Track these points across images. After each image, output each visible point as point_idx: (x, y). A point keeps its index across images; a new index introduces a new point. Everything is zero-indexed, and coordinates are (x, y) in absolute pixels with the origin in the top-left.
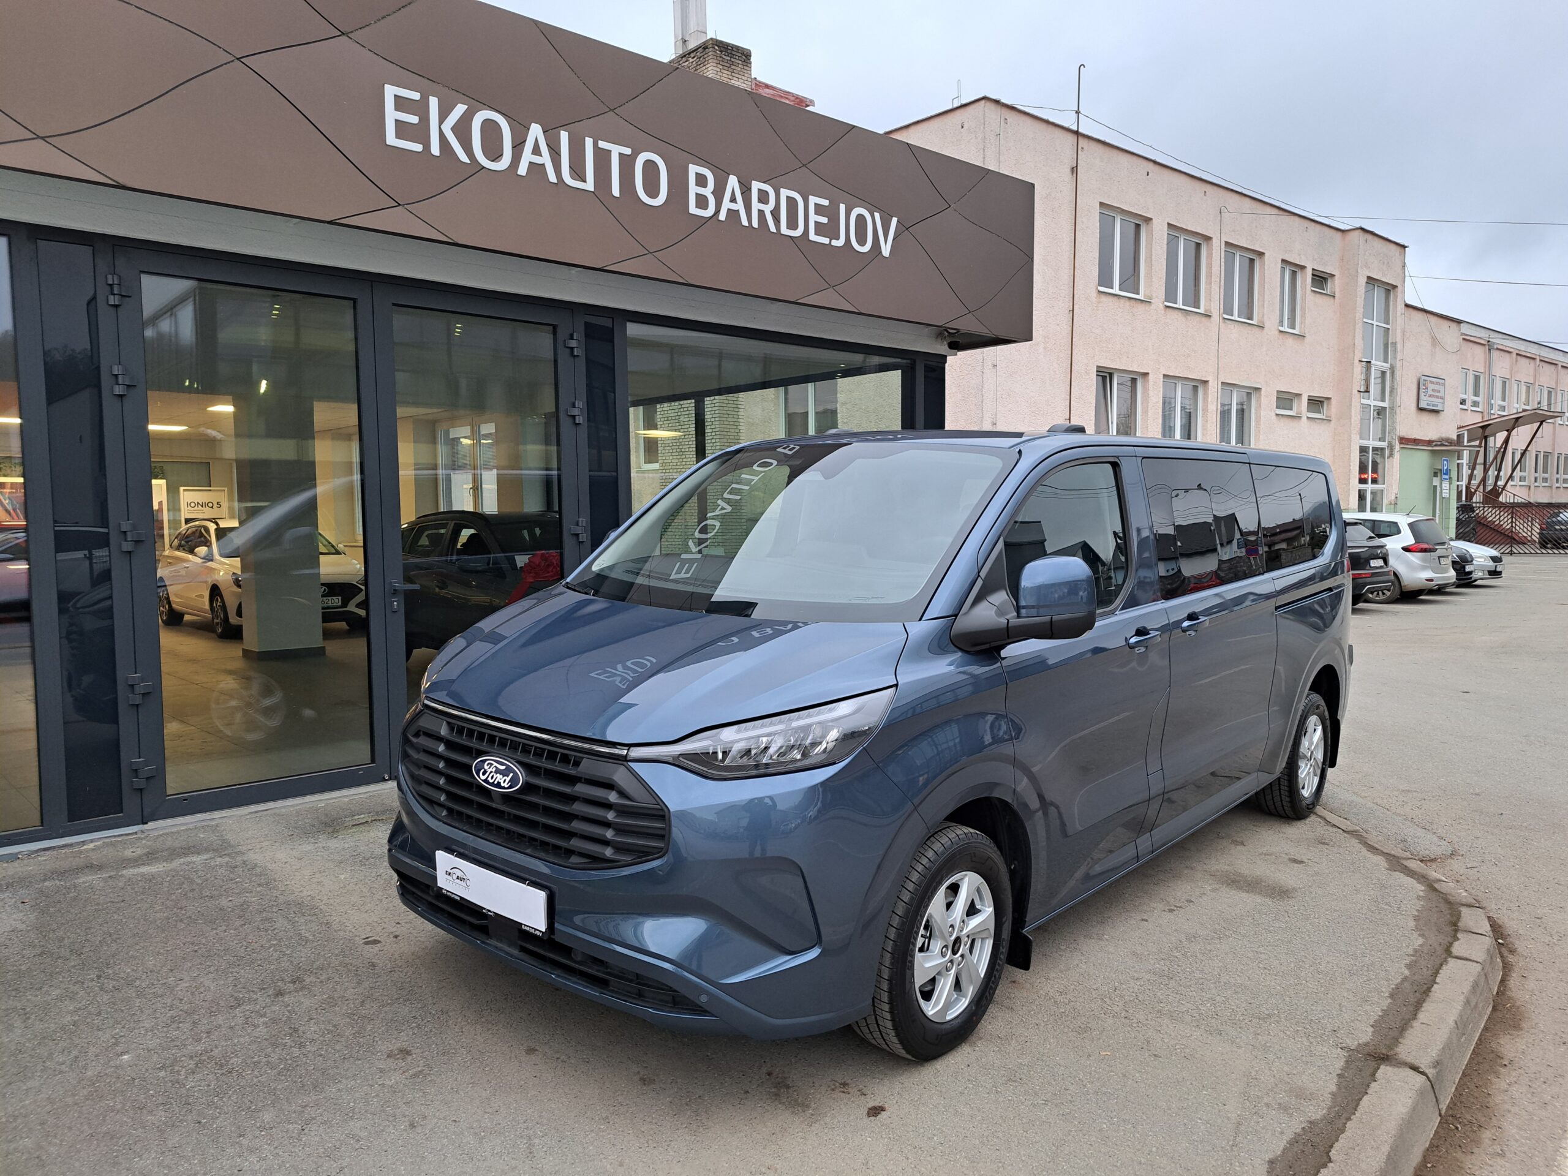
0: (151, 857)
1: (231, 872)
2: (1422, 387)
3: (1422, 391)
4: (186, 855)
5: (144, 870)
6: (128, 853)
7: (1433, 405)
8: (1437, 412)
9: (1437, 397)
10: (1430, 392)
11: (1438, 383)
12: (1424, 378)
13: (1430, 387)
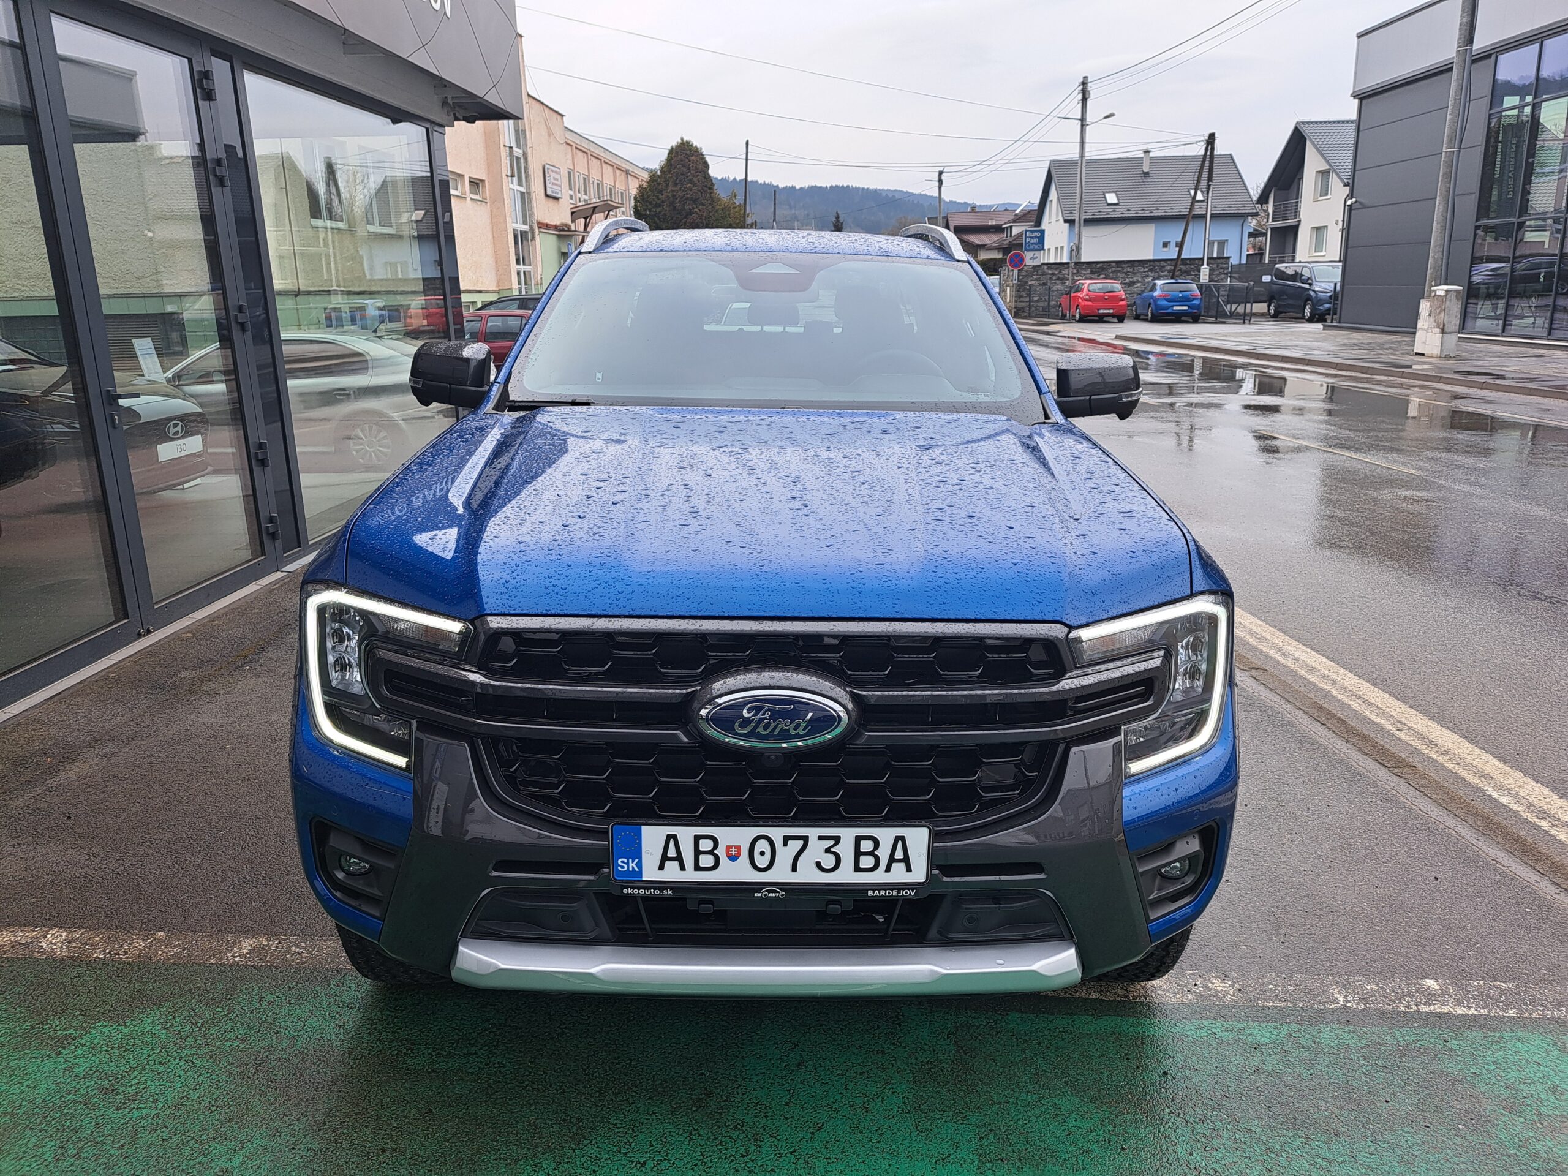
2: (547, 175)
3: (547, 178)
7: (556, 193)
8: (557, 199)
9: (556, 185)
10: (553, 181)
11: (556, 172)
12: (547, 166)
13: (553, 175)
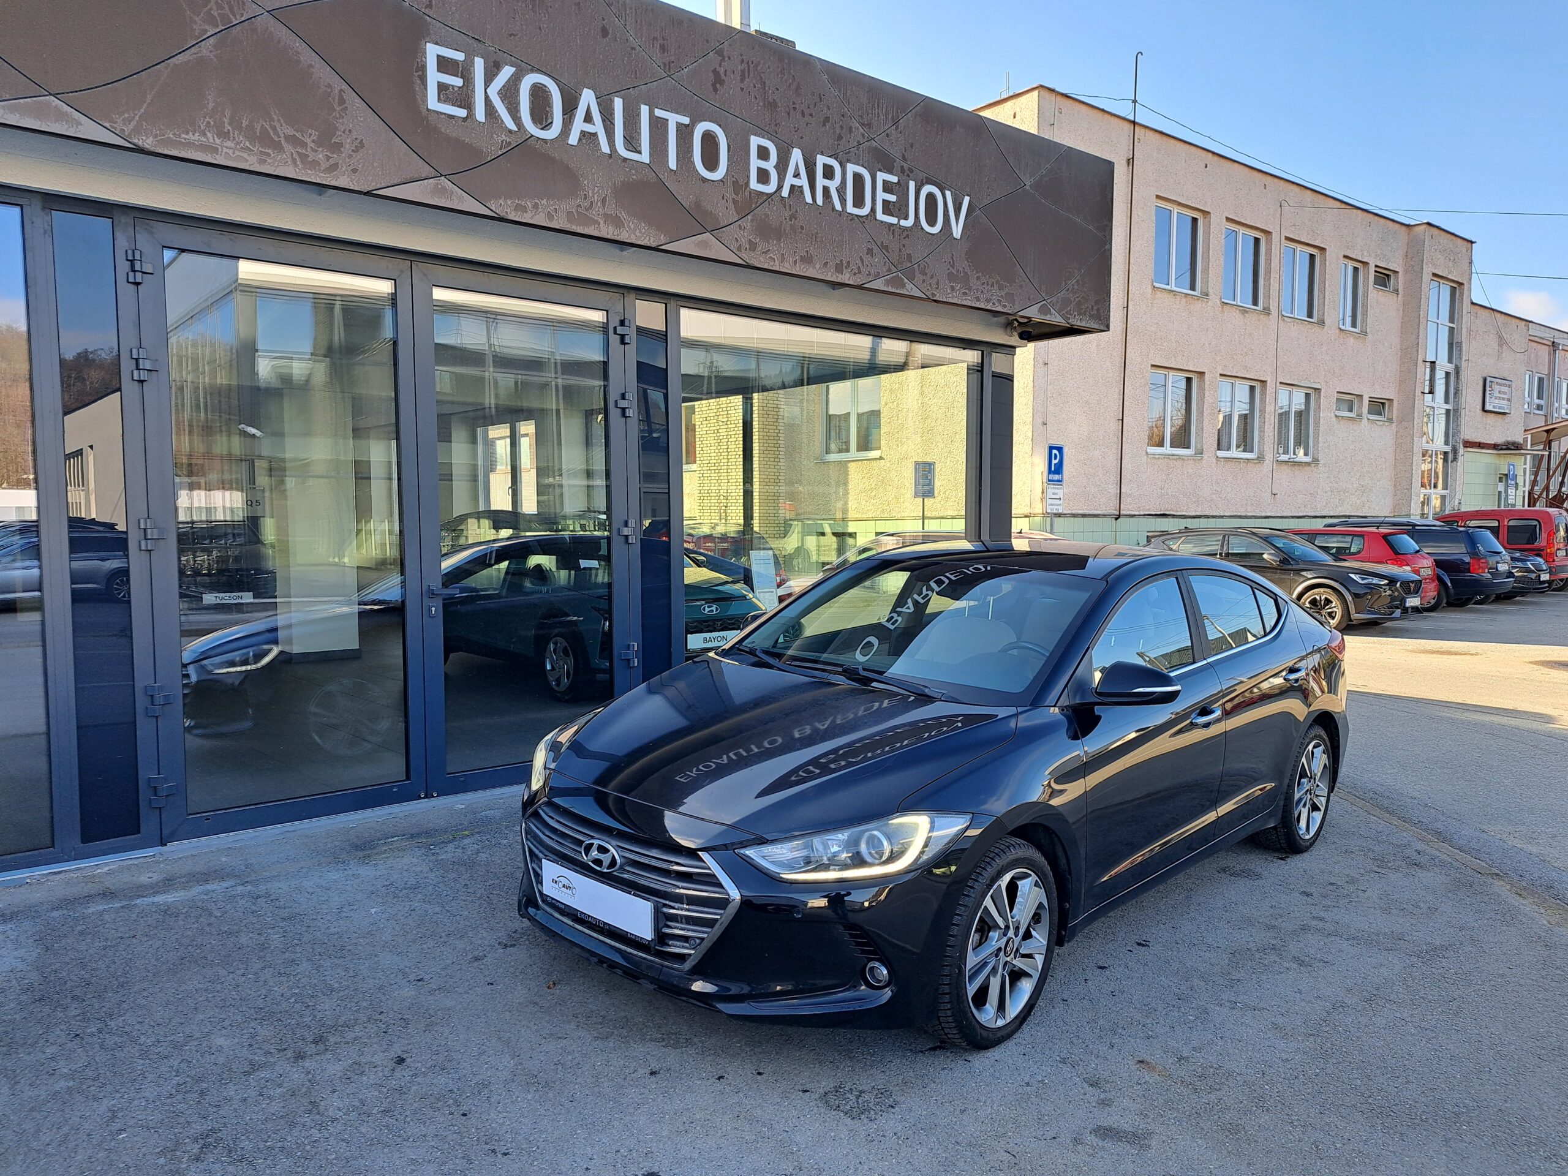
0: (168, 883)
1: (254, 904)
2: (1488, 389)
3: (1488, 392)
4: (206, 881)
5: (160, 899)
6: (144, 879)
7: (1499, 407)
8: (1504, 414)
10: (1496, 394)
11: (1504, 385)
12: (1489, 379)
13: (1496, 388)
